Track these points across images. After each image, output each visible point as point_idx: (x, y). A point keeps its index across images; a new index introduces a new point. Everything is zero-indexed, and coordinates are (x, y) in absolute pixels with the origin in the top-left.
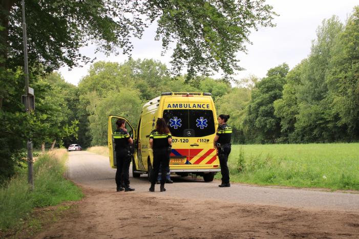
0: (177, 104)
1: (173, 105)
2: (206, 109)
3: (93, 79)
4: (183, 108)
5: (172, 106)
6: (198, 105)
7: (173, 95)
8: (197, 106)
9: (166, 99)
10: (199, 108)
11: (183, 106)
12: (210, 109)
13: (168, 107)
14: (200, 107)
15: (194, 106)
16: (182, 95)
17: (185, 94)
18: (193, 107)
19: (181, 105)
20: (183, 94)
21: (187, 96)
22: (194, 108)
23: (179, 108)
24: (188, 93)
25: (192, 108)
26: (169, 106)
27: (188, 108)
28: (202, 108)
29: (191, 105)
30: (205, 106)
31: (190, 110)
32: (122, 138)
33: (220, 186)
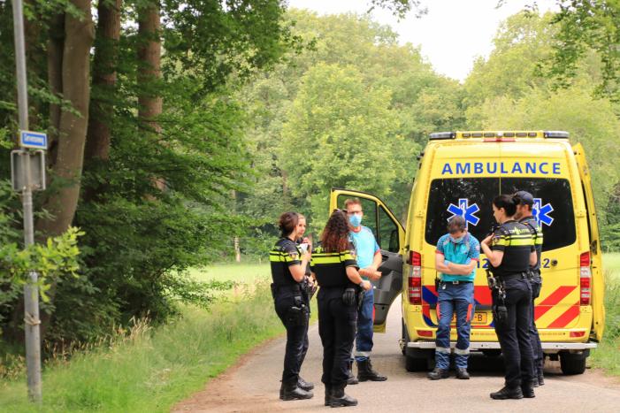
0: (468, 165)
1: (458, 165)
2: (551, 175)
4: (485, 174)
5: (454, 170)
6: (528, 165)
7: (459, 138)
8: (523, 168)
9: (438, 150)
10: (530, 175)
11: (485, 168)
12: (563, 175)
13: (444, 171)
14: (534, 171)
15: (517, 167)
16: (482, 139)
17: (493, 135)
18: (514, 170)
19: (478, 167)
20: (486, 135)
21: (499, 141)
22: (517, 175)
23: (472, 175)
24: (500, 133)
25: (510, 175)
26: (447, 168)
27: (498, 174)
28: (538, 175)
29: (509, 167)
30: (548, 168)
31: (505, 180)
32: (281, 262)
33: (494, 397)
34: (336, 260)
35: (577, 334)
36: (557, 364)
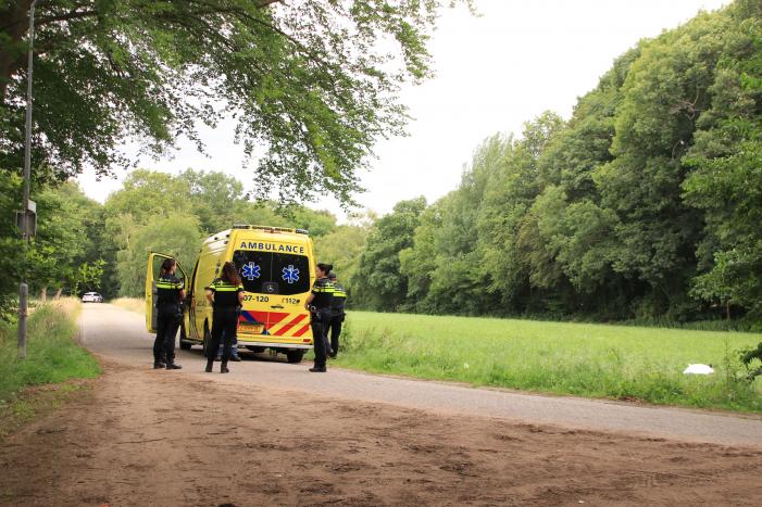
0: (255, 244)
1: (250, 243)
2: (299, 253)
3: (128, 196)
4: (264, 250)
5: (247, 246)
6: (287, 247)
7: (251, 229)
8: (285, 248)
9: (239, 235)
10: (288, 252)
11: (264, 246)
12: (305, 254)
14: (290, 250)
15: (281, 247)
16: (263, 230)
17: (269, 229)
18: (280, 249)
19: (261, 246)
20: (265, 229)
21: (272, 232)
22: (281, 251)
23: (257, 249)
24: (274, 228)
25: (278, 251)
26: (243, 245)
27: (271, 250)
28: (292, 253)
29: (277, 247)
30: (298, 250)
31: (274, 254)
32: (172, 289)
33: (311, 370)
34: (233, 289)
35: (305, 340)
36: (285, 356)
